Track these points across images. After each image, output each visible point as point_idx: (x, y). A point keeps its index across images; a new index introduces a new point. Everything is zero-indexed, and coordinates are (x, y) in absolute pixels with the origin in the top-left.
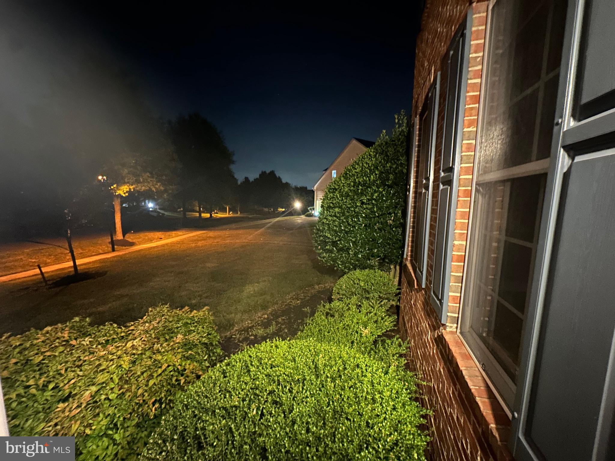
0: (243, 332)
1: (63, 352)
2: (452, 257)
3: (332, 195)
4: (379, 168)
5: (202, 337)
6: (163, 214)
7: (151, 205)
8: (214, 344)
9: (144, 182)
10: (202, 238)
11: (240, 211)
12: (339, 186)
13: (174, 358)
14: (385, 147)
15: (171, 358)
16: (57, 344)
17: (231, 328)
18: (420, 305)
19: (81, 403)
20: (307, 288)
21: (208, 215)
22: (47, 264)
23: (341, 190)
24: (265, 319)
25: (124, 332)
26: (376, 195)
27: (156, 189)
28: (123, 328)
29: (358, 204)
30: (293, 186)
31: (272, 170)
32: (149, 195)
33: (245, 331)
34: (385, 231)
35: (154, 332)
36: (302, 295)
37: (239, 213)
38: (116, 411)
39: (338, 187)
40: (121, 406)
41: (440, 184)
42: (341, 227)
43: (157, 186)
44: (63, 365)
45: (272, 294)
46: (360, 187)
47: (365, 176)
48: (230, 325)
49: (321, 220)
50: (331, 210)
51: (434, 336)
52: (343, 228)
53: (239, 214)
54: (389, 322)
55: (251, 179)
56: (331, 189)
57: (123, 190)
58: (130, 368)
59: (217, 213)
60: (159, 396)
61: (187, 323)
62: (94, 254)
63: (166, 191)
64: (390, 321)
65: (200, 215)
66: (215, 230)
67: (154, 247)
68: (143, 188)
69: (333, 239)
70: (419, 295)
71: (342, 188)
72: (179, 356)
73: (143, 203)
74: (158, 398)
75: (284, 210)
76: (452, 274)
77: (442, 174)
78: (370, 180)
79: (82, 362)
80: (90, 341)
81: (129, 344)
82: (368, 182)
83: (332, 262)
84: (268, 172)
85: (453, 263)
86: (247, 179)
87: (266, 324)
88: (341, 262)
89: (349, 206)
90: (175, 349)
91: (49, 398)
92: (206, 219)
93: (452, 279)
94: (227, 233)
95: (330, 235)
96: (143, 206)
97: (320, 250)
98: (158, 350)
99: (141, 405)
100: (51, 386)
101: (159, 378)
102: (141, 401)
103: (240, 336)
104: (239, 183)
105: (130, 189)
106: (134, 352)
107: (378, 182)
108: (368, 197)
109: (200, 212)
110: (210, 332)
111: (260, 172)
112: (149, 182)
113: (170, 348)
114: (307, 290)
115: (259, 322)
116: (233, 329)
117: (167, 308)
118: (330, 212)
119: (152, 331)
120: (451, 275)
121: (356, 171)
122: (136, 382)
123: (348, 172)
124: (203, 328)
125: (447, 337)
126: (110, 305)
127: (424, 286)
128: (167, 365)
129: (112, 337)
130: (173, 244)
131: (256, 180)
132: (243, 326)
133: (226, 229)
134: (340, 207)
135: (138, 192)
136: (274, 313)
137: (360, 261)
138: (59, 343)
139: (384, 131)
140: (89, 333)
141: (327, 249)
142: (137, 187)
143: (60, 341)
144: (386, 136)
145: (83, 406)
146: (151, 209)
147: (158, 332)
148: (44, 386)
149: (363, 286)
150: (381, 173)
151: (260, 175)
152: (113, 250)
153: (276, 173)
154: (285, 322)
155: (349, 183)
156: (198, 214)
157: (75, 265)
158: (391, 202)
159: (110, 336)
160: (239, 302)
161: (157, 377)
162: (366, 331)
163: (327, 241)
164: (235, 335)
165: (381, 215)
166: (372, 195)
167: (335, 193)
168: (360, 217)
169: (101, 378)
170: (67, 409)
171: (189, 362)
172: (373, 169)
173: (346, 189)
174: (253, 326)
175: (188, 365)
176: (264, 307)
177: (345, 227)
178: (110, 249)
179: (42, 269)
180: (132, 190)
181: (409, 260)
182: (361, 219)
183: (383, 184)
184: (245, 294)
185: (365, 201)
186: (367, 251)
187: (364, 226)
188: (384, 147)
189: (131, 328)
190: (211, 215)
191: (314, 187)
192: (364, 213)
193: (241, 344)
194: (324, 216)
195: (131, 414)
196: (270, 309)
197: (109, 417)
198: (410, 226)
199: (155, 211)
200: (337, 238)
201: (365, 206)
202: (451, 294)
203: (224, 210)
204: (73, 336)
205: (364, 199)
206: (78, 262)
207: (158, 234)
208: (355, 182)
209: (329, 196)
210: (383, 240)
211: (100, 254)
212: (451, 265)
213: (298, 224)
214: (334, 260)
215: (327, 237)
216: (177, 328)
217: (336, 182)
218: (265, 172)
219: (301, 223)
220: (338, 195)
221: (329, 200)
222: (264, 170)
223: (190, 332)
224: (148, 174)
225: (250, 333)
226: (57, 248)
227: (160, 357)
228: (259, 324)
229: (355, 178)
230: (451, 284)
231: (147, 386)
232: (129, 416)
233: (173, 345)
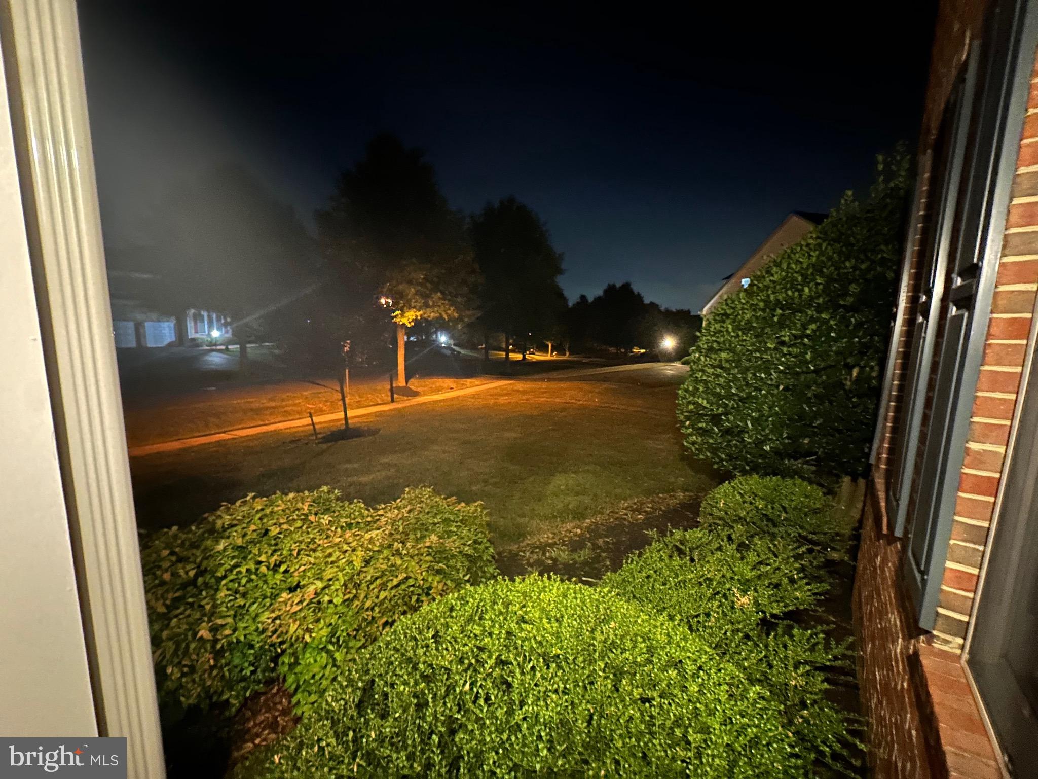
0: (537, 550)
1: (301, 527)
2: (961, 478)
3: (718, 326)
4: (825, 270)
5: (464, 544)
6: (459, 353)
7: (443, 339)
8: (485, 559)
9: (434, 306)
10: (505, 392)
11: (569, 351)
12: (733, 308)
13: (417, 567)
14: (846, 226)
15: (413, 567)
16: (295, 517)
17: (521, 539)
18: (890, 571)
19: (305, 600)
20: (661, 495)
21: (519, 357)
22: (321, 412)
23: (736, 316)
24: (576, 535)
25: (371, 516)
26: (813, 326)
27: (448, 316)
28: (372, 511)
29: (769, 345)
30: (663, 309)
31: (625, 282)
32: (442, 325)
33: (540, 549)
34: (831, 402)
35: (402, 524)
36: (650, 505)
37: (567, 353)
38: (340, 621)
39: (732, 311)
40: (346, 616)
41: (951, 305)
42: (731, 387)
43: (449, 312)
44: (297, 544)
45: (595, 495)
46: (779, 312)
47: (791, 288)
48: (520, 535)
49: (695, 373)
50: (713, 356)
51: (908, 648)
52: (733, 391)
53: (567, 357)
54: (809, 593)
55: (590, 299)
56: (718, 315)
57: (408, 318)
58: (362, 567)
59: (533, 354)
60: (392, 617)
61: (449, 519)
62: (371, 403)
63: (460, 319)
64: (810, 590)
65: (507, 355)
66: (526, 380)
67: (440, 401)
68: (432, 315)
69: (712, 410)
70: (891, 550)
71: (740, 312)
72: (424, 566)
73: (434, 336)
74: (390, 620)
75: (643, 351)
76: (957, 518)
77: (959, 282)
78: (800, 296)
79: (316, 545)
80: (330, 521)
81: (367, 536)
82: (796, 301)
83: (708, 454)
84: (618, 285)
85: (961, 494)
86: (583, 298)
87: (576, 546)
88: (727, 455)
89: (750, 348)
90: (422, 555)
91: (278, 582)
92: (517, 362)
93: (956, 529)
94: (544, 385)
95: (708, 403)
96: (434, 341)
97: (687, 428)
98: (398, 550)
99: (369, 624)
100: (283, 568)
101: (393, 592)
102: (370, 618)
103: (531, 556)
104: (570, 304)
105: (416, 316)
106: (370, 546)
107: (821, 300)
108: (794, 332)
109: (508, 352)
110: (480, 540)
111: (605, 286)
112: (439, 306)
113: (416, 552)
114: (661, 498)
115: (566, 539)
116: (522, 542)
117: (429, 492)
118: (710, 358)
119: (401, 522)
120: (953, 521)
121: (772, 278)
122: (366, 589)
123: (755, 282)
124: (470, 530)
125: (927, 662)
126: (373, 475)
127: (899, 533)
128: (405, 575)
129: (356, 520)
130: (465, 397)
131: (598, 299)
132: (539, 540)
133: (543, 380)
134: (732, 350)
135: (426, 320)
136: (593, 527)
137: (766, 458)
138: (297, 515)
139: (850, 193)
140: (333, 509)
141: (701, 428)
142: (424, 314)
143: (299, 514)
144: (853, 201)
145: (305, 604)
146: (443, 345)
147: (408, 525)
148: (275, 565)
149: (762, 509)
150: (830, 280)
151: (606, 291)
152: (393, 401)
153: (632, 286)
154: (609, 548)
155: (755, 303)
156: (504, 353)
157: (346, 418)
158: (850, 342)
159: (354, 519)
160: (540, 500)
161: (392, 589)
162: (744, 600)
163: (701, 412)
164: (524, 552)
165: (824, 369)
166: (804, 327)
167: (724, 322)
168: (772, 371)
169: (329, 573)
170: (290, 602)
171: (438, 578)
172: (812, 274)
173: (747, 316)
174: (555, 543)
175: (436, 583)
176: (579, 515)
177: (739, 389)
178: (389, 399)
179: (314, 418)
180: (419, 318)
181: (882, 471)
182: (774, 375)
183: (833, 306)
184: (551, 488)
185: (787, 339)
186: (786, 441)
187: (783, 389)
188: (843, 226)
189: (381, 512)
190: (524, 356)
191: (701, 310)
192: (782, 364)
193: (529, 569)
194: (700, 366)
195: (357, 630)
196: (588, 521)
197: (331, 628)
198: (890, 394)
199: (448, 348)
200: (720, 409)
201: (785, 350)
202: (949, 564)
203: (543, 349)
204: (314, 510)
205: (784, 336)
206: (350, 414)
207: (449, 382)
208: (767, 302)
209: (712, 329)
210: (824, 421)
211: (380, 404)
212: (956, 497)
213: (667, 376)
214: (714, 450)
215: (701, 405)
216: (435, 524)
217: (729, 302)
218: (614, 286)
219: (673, 375)
220: (730, 326)
221: (712, 336)
222: (612, 283)
223: (449, 534)
224: (439, 294)
225: (548, 555)
226: (334, 391)
227: (399, 562)
228: (564, 541)
229: (770, 292)
230: (952, 542)
231: (377, 597)
232: (355, 633)
233: (421, 548)
